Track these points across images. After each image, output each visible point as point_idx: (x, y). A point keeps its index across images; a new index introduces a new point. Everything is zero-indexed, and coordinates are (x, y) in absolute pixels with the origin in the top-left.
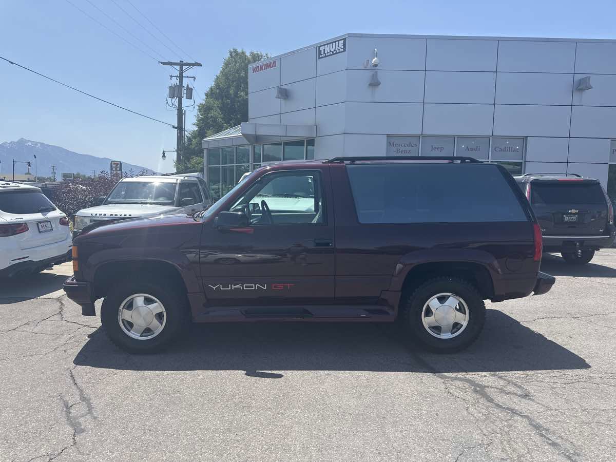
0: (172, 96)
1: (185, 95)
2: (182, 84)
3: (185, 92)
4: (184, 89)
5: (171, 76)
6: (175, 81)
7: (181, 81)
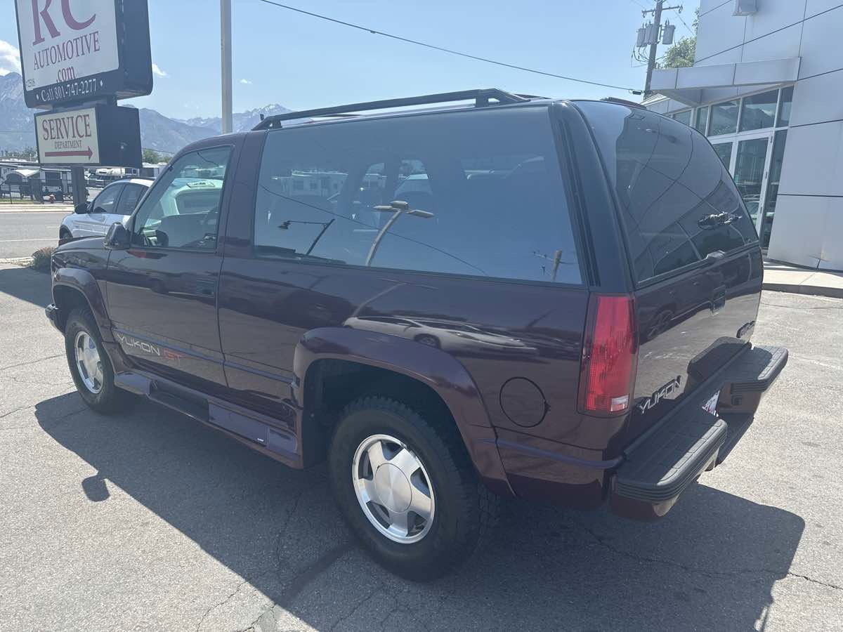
0: (642, 44)
1: (662, 38)
2: (659, 21)
3: (662, 34)
4: (661, 30)
5: (645, 12)
6: (650, 18)
7: (658, 18)
